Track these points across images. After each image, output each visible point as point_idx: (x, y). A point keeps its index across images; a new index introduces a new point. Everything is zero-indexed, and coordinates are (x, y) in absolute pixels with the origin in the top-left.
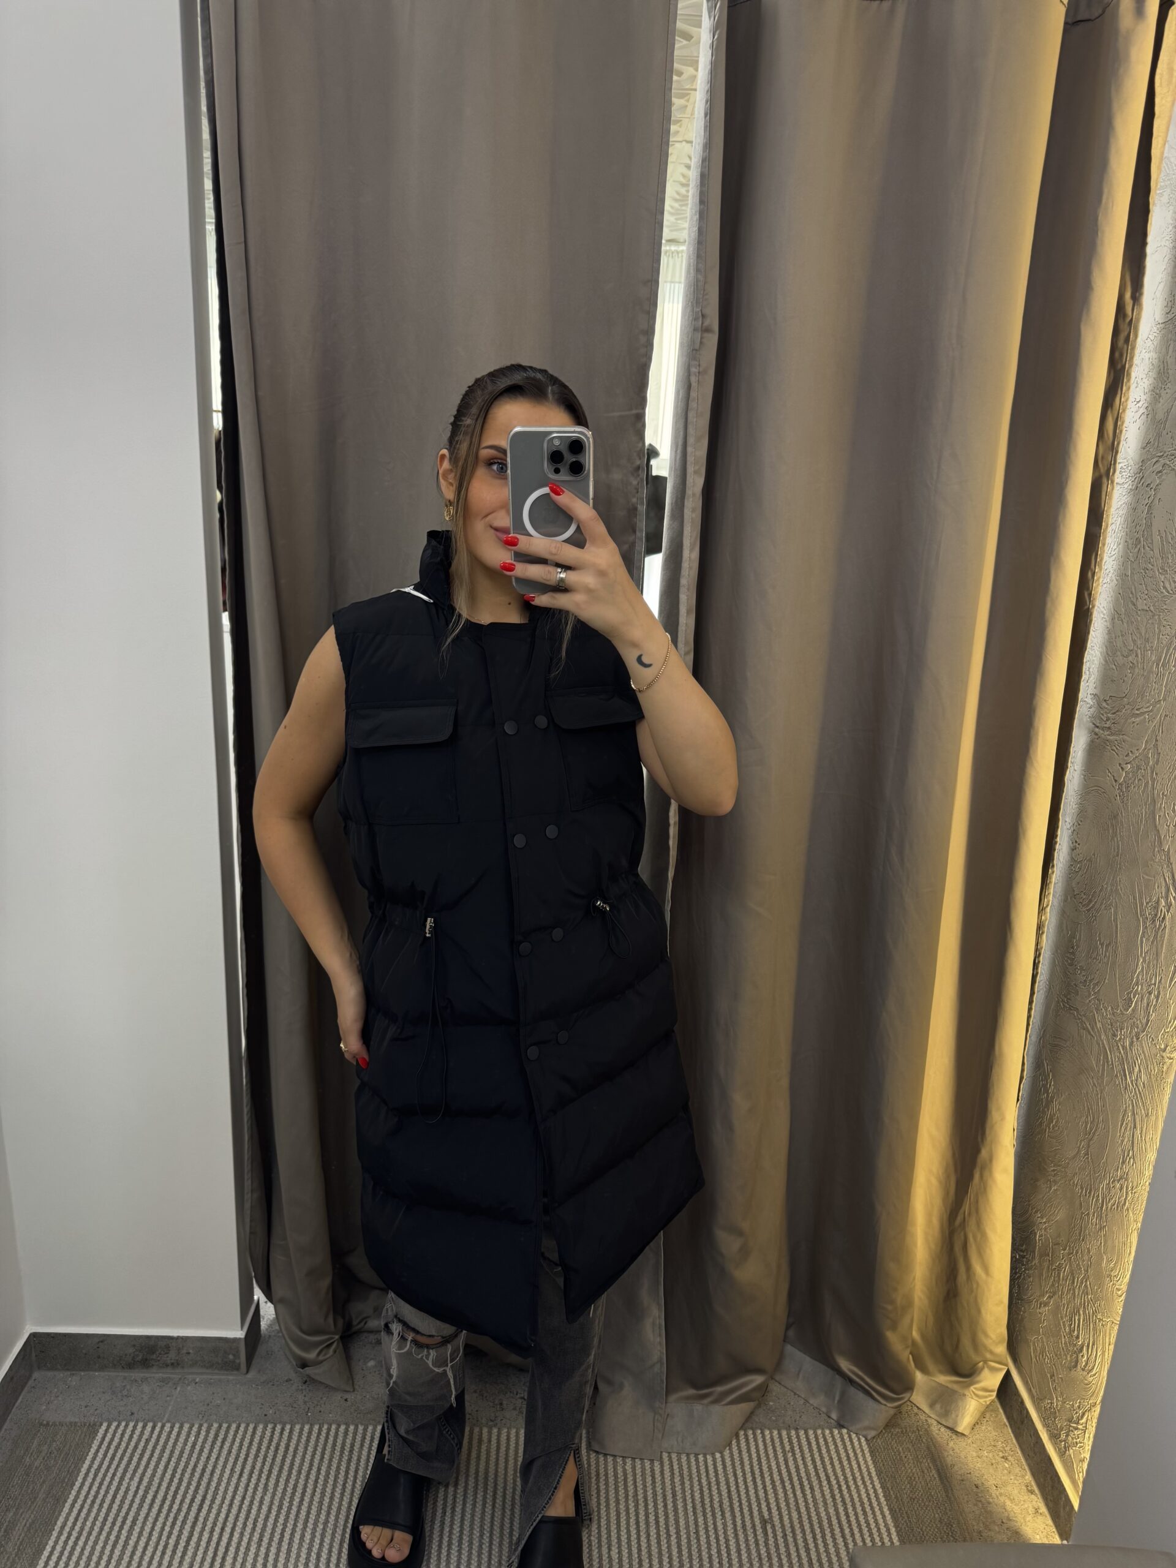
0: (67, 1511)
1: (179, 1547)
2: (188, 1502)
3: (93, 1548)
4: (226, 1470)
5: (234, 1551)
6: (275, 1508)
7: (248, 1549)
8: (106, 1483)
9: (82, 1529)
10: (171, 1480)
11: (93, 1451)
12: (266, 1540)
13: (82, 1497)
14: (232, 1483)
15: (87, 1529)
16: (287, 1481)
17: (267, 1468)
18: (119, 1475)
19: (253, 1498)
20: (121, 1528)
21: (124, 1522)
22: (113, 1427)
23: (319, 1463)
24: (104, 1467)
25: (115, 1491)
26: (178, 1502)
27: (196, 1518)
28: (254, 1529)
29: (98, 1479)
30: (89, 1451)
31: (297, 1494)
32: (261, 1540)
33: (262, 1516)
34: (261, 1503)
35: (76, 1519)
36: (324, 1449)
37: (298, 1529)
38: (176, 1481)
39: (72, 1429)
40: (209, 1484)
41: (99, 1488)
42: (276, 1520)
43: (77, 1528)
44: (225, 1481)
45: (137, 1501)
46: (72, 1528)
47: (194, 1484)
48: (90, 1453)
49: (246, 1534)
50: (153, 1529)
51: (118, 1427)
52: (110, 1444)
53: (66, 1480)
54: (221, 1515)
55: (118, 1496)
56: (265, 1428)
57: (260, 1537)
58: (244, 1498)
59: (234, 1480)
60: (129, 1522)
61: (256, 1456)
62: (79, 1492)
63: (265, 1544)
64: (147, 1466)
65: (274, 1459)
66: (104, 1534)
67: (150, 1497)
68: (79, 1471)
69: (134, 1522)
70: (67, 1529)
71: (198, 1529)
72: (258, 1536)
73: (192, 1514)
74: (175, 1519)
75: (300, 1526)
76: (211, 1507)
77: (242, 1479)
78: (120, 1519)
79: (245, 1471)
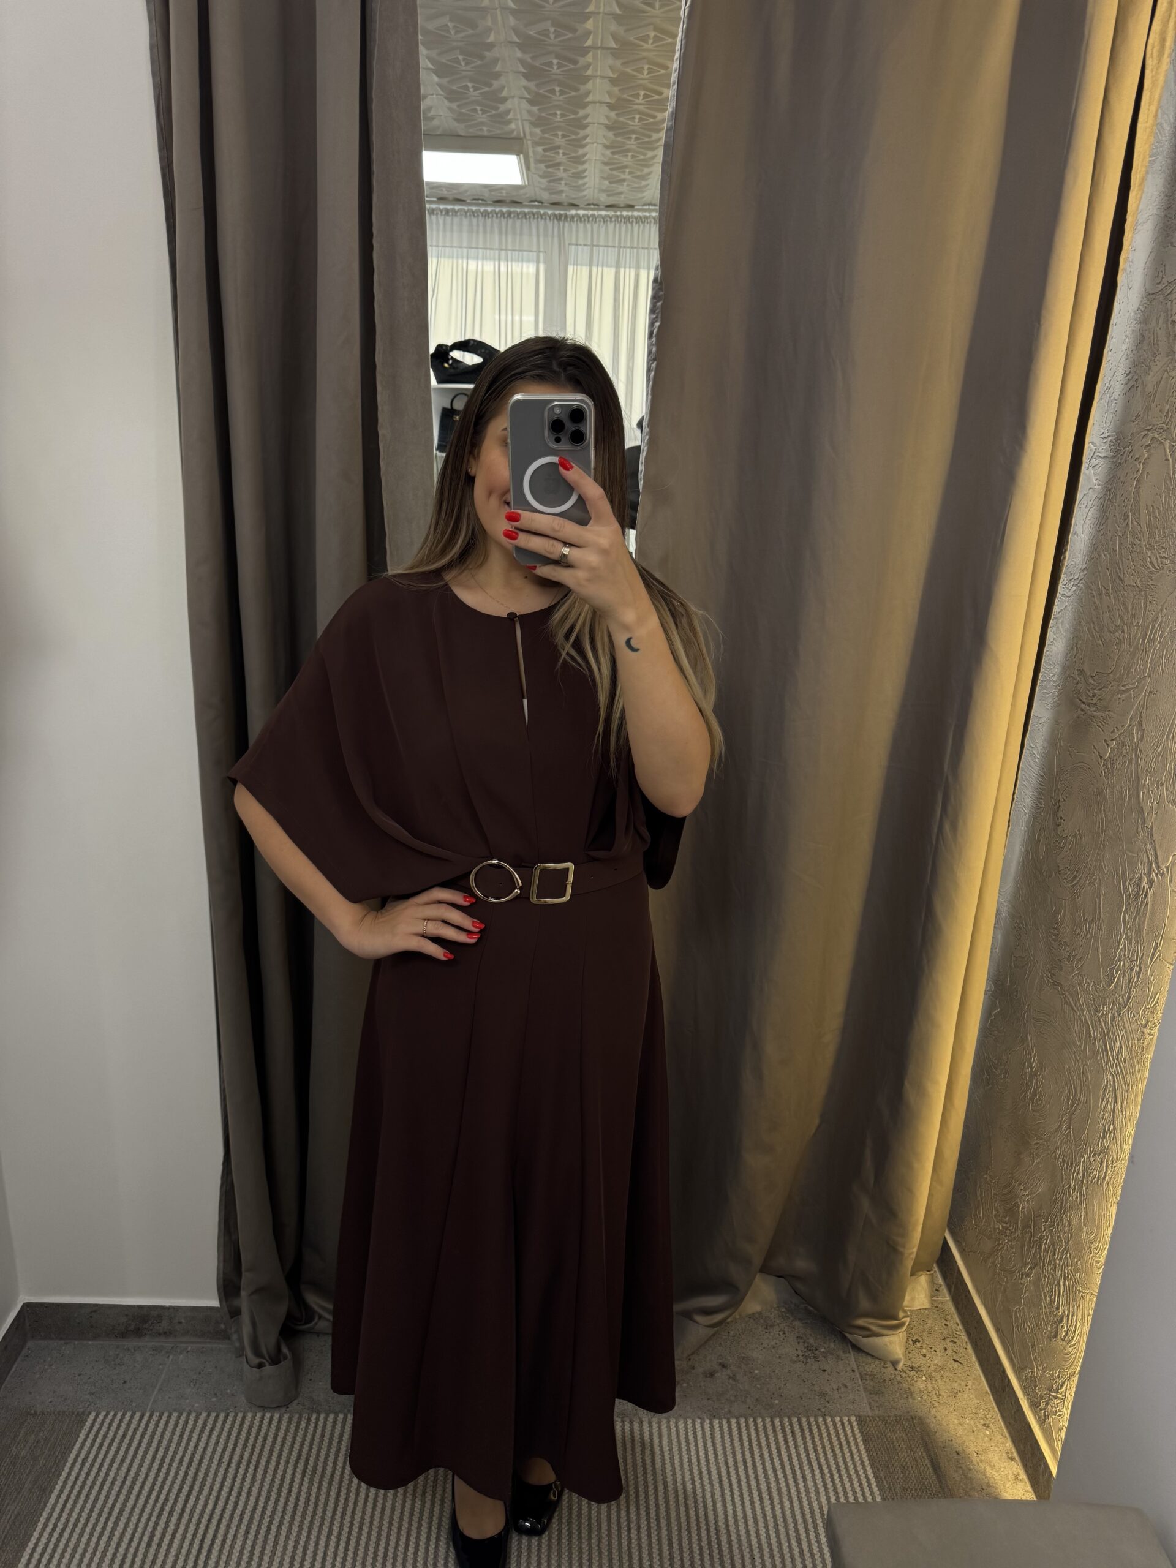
0: (53, 1502)
1: (165, 1540)
2: (175, 1493)
3: (79, 1540)
4: (214, 1460)
5: (219, 1544)
6: (262, 1500)
7: (234, 1541)
8: (93, 1474)
9: (68, 1520)
10: (159, 1470)
11: (80, 1440)
12: (252, 1532)
13: (68, 1487)
14: (219, 1474)
15: (73, 1520)
16: (275, 1471)
17: (255, 1458)
18: (106, 1465)
19: (241, 1488)
20: (108, 1519)
21: (110, 1514)
22: (101, 1417)
23: (307, 1454)
24: (92, 1456)
25: (102, 1482)
26: (165, 1492)
27: (183, 1510)
28: (241, 1521)
29: (85, 1470)
30: (77, 1441)
31: (285, 1485)
32: (247, 1532)
33: (250, 1508)
34: (249, 1494)
35: (62, 1510)
36: (313, 1440)
37: (285, 1522)
38: (164, 1471)
39: (60, 1418)
40: (196, 1474)
41: (86, 1478)
42: (263, 1512)
43: (63, 1520)
44: (212, 1471)
45: (125, 1492)
46: (58, 1520)
47: (182, 1473)
48: (77, 1443)
49: (232, 1526)
50: (139, 1520)
51: (105, 1417)
52: (98, 1433)
53: (53, 1470)
54: (208, 1506)
55: (105, 1487)
56: (254, 1418)
57: (246, 1529)
58: (231, 1489)
59: (222, 1471)
60: (115, 1514)
61: (245, 1446)
62: (65, 1483)
63: (251, 1537)
64: (134, 1456)
65: (262, 1450)
66: (90, 1525)
67: (137, 1488)
68: (66, 1461)
69: (120, 1514)
70: (53, 1520)
71: (184, 1521)
72: (245, 1528)
73: (180, 1505)
74: (162, 1509)
75: (287, 1518)
76: (198, 1498)
77: (230, 1470)
78: (106, 1510)
79: (233, 1461)
